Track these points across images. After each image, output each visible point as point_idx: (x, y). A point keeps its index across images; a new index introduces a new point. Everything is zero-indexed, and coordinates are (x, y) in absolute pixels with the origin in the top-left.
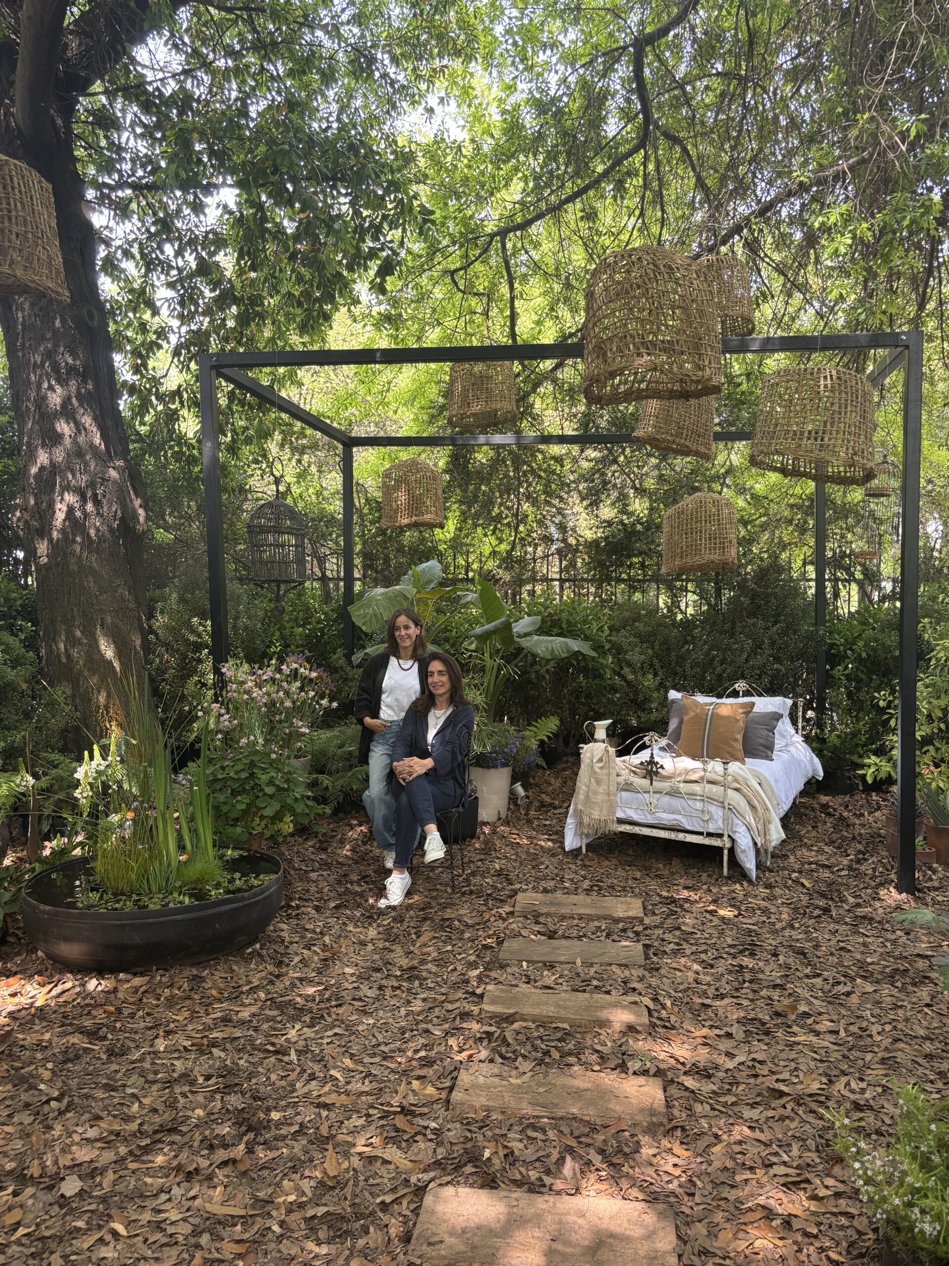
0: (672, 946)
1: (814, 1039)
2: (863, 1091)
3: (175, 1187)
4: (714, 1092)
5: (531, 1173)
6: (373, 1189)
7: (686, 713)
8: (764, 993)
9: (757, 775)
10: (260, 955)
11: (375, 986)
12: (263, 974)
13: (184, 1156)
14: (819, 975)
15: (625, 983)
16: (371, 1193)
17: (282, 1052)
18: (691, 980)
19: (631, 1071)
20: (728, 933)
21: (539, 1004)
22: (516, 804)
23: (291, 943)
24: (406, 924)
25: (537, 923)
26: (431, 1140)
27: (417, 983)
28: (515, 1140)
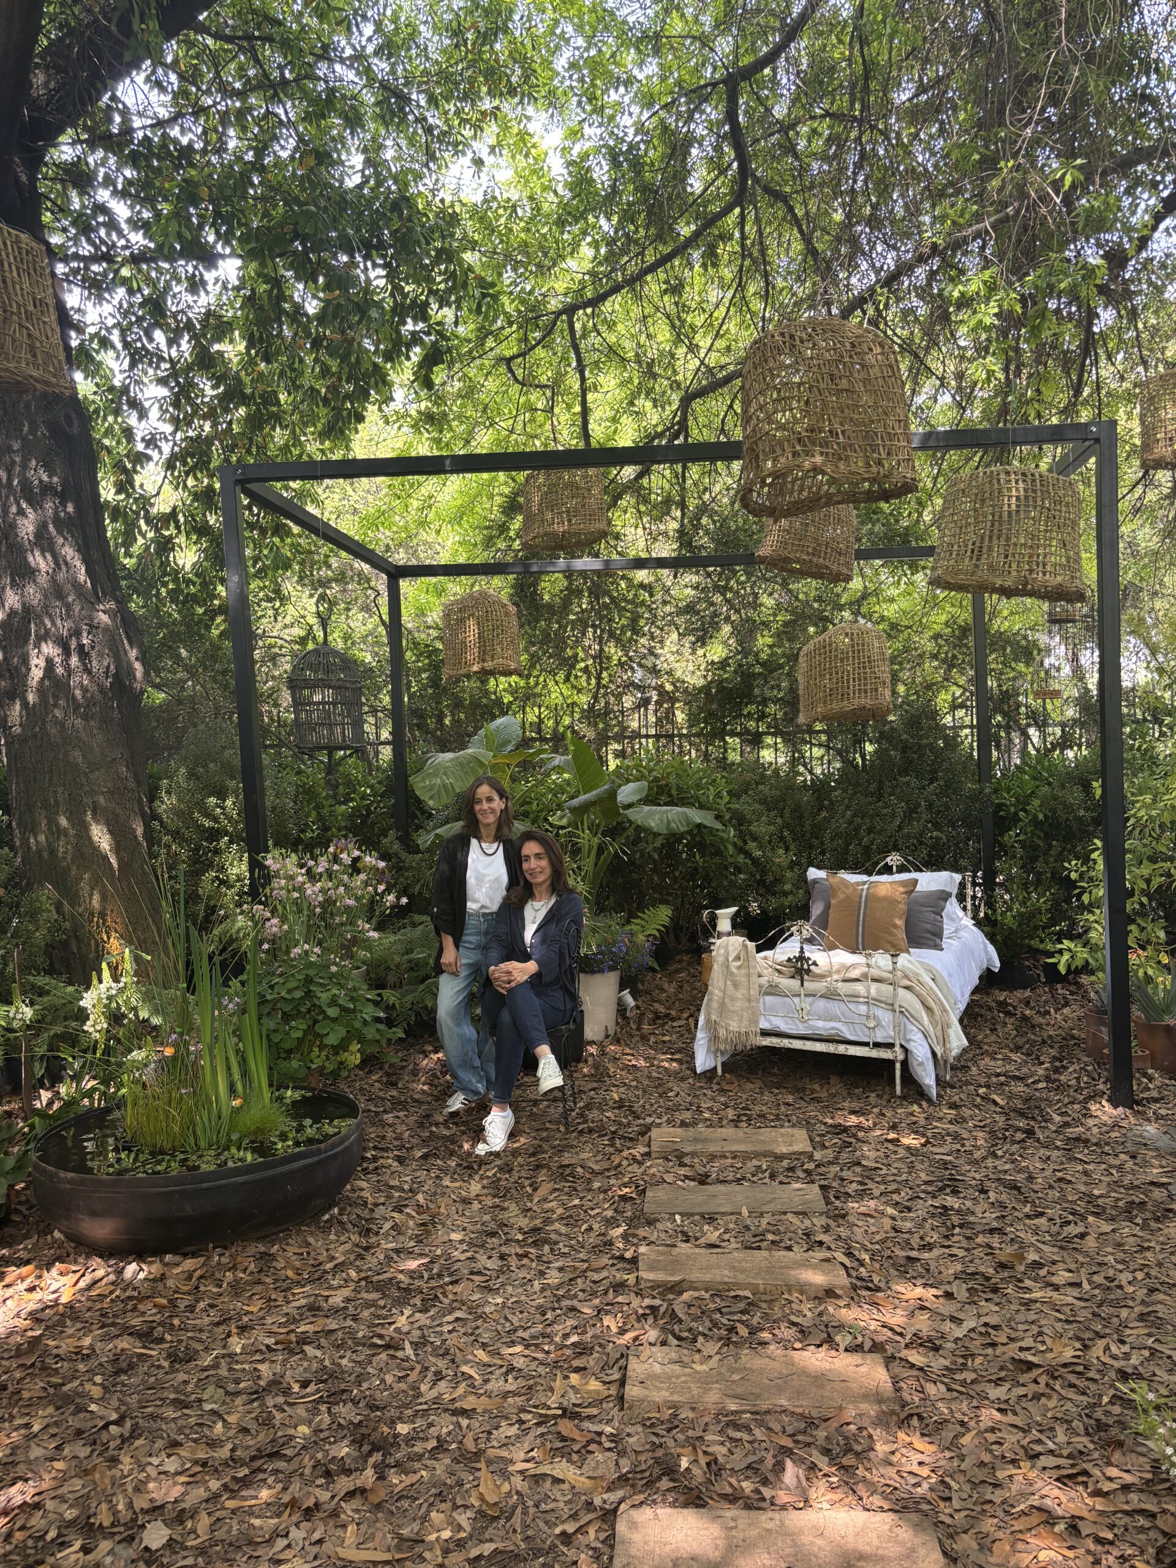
0: (854, 1186)
1: (1055, 1295)
2: (1127, 1356)
3: (293, 1529)
4: (947, 1368)
5: (744, 1484)
6: (551, 1517)
7: (834, 896)
8: (980, 1239)
9: (929, 970)
10: (340, 1222)
11: (496, 1255)
12: (348, 1246)
13: (295, 1487)
14: (1042, 1214)
15: (807, 1235)
16: (546, 1523)
17: (392, 1346)
18: (887, 1227)
19: (842, 1348)
20: (919, 1166)
21: (709, 1268)
22: (624, 1017)
23: (376, 1205)
24: (516, 1175)
25: (682, 1165)
26: (610, 1449)
27: (547, 1248)
28: (715, 1442)
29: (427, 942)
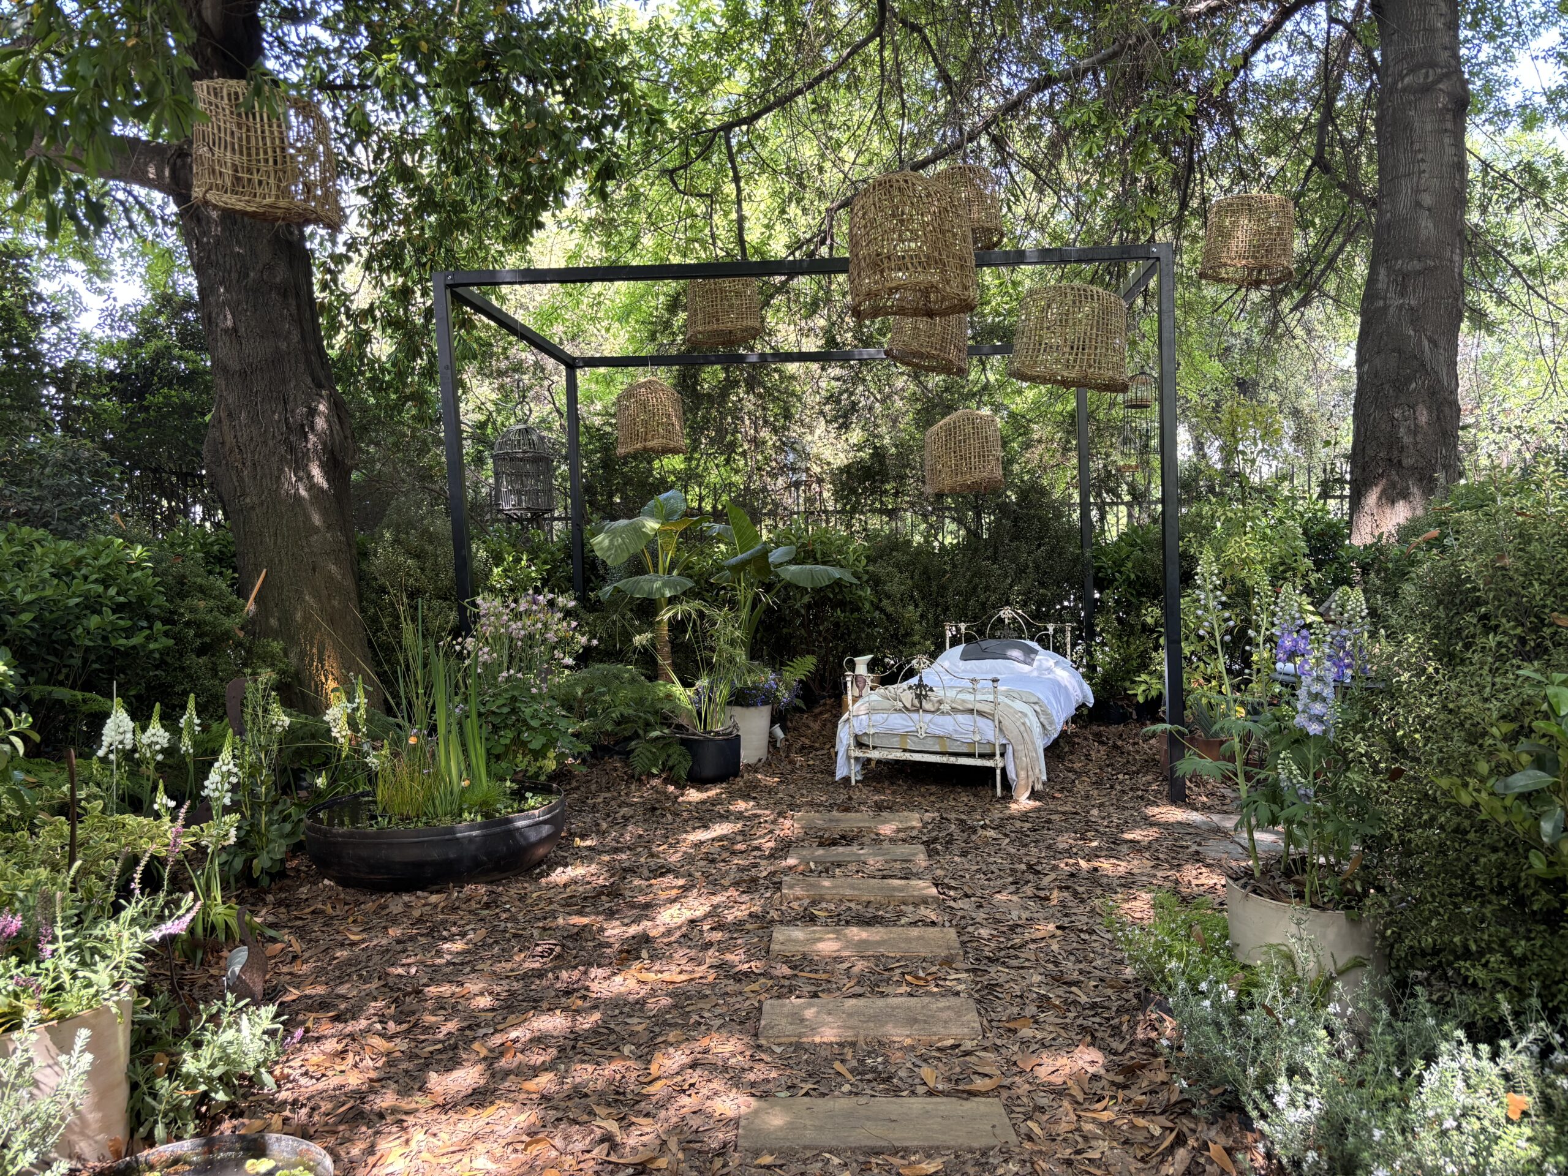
15: (911, 872)
18: (973, 868)
22: (775, 747)
29: (606, 680)
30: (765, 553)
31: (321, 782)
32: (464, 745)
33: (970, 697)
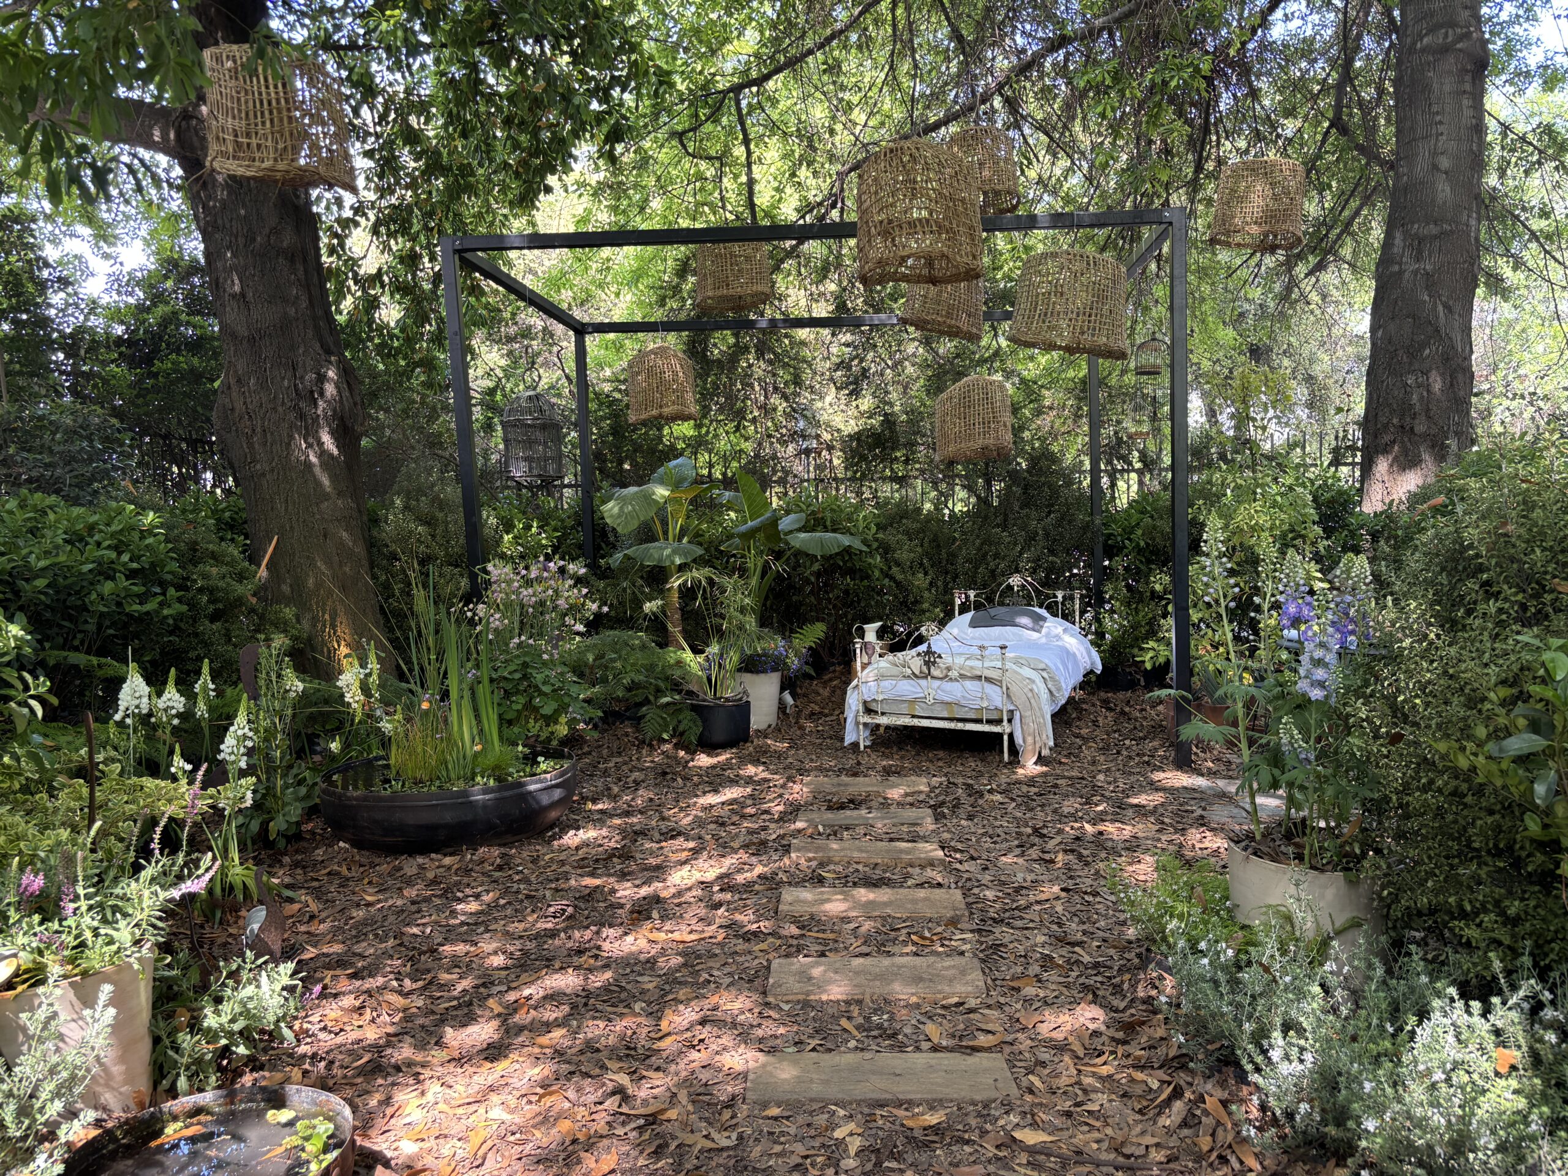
0: (959, 810)
15: (918, 835)
18: (979, 832)
21: (842, 850)
25: (826, 799)
29: (614, 646)
30: (774, 521)
31: (335, 746)
32: (476, 710)
33: (978, 664)
